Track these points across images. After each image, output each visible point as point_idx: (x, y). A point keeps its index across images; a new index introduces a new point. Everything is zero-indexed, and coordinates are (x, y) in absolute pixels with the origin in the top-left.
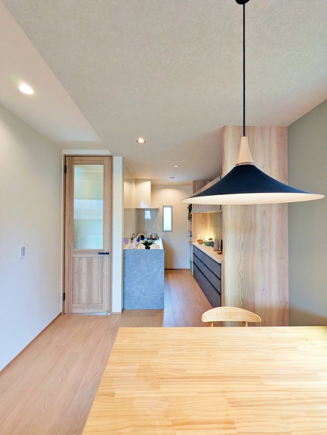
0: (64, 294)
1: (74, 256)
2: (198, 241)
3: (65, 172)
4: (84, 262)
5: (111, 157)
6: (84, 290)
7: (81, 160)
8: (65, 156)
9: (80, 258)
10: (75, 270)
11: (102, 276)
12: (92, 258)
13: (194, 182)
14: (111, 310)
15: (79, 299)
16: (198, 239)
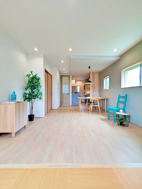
0: (61, 101)
1: (63, 94)
2: (86, 94)
3: (61, 78)
4: (65, 96)
5: (70, 76)
7: (64, 76)
8: (61, 75)
10: (63, 97)
14: (70, 104)
15: (64, 103)
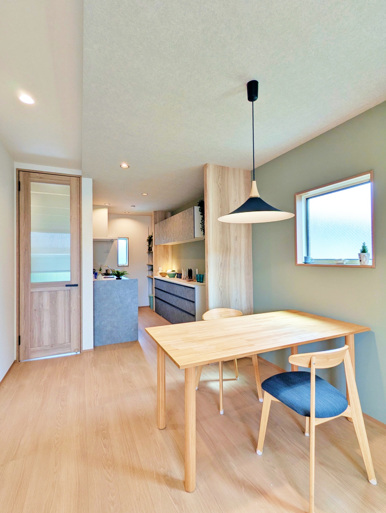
0: (19, 337)
1: (32, 290)
2: (161, 274)
3: (19, 189)
4: (46, 298)
6: (46, 329)
7: (41, 178)
8: (19, 171)
9: (41, 292)
10: (34, 307)
11: (70, 312)
12: (56, 292)
13: (155, 212)
14: (81, 347)
15: (39, 341)
16: (161, 272)
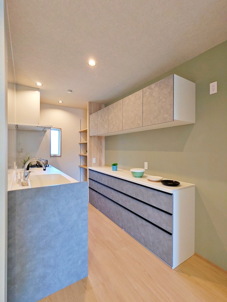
13: (90, 103)
